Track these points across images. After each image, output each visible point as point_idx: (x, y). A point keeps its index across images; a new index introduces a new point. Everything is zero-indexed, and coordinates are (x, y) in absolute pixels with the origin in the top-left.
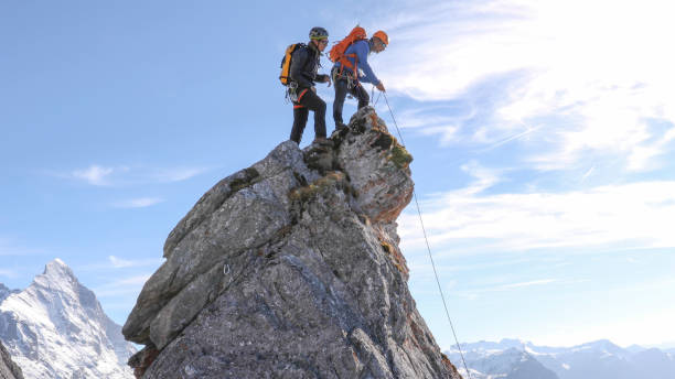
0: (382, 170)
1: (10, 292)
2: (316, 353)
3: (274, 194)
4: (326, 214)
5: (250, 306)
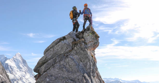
0: (92, 39)
1: (8, 59)
2: (76, 78)
3: (69, 43)
4: (80, 48)
5: (62, 66)
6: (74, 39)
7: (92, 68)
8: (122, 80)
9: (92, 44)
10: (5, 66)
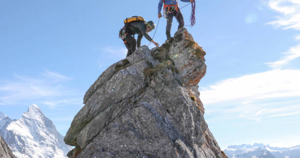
0: (190, 59)
1: (12, 121)
2: (158, 150)
3: (137, 73)
4: (163, 81)
5: (126, 127)
6: (148, 62)
7: (194, 125)
8: (271, 146)
9: (190, 72)
10: (8, 138)
